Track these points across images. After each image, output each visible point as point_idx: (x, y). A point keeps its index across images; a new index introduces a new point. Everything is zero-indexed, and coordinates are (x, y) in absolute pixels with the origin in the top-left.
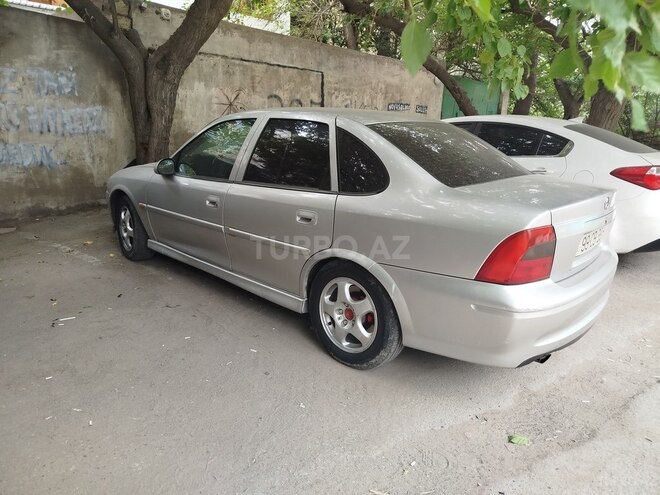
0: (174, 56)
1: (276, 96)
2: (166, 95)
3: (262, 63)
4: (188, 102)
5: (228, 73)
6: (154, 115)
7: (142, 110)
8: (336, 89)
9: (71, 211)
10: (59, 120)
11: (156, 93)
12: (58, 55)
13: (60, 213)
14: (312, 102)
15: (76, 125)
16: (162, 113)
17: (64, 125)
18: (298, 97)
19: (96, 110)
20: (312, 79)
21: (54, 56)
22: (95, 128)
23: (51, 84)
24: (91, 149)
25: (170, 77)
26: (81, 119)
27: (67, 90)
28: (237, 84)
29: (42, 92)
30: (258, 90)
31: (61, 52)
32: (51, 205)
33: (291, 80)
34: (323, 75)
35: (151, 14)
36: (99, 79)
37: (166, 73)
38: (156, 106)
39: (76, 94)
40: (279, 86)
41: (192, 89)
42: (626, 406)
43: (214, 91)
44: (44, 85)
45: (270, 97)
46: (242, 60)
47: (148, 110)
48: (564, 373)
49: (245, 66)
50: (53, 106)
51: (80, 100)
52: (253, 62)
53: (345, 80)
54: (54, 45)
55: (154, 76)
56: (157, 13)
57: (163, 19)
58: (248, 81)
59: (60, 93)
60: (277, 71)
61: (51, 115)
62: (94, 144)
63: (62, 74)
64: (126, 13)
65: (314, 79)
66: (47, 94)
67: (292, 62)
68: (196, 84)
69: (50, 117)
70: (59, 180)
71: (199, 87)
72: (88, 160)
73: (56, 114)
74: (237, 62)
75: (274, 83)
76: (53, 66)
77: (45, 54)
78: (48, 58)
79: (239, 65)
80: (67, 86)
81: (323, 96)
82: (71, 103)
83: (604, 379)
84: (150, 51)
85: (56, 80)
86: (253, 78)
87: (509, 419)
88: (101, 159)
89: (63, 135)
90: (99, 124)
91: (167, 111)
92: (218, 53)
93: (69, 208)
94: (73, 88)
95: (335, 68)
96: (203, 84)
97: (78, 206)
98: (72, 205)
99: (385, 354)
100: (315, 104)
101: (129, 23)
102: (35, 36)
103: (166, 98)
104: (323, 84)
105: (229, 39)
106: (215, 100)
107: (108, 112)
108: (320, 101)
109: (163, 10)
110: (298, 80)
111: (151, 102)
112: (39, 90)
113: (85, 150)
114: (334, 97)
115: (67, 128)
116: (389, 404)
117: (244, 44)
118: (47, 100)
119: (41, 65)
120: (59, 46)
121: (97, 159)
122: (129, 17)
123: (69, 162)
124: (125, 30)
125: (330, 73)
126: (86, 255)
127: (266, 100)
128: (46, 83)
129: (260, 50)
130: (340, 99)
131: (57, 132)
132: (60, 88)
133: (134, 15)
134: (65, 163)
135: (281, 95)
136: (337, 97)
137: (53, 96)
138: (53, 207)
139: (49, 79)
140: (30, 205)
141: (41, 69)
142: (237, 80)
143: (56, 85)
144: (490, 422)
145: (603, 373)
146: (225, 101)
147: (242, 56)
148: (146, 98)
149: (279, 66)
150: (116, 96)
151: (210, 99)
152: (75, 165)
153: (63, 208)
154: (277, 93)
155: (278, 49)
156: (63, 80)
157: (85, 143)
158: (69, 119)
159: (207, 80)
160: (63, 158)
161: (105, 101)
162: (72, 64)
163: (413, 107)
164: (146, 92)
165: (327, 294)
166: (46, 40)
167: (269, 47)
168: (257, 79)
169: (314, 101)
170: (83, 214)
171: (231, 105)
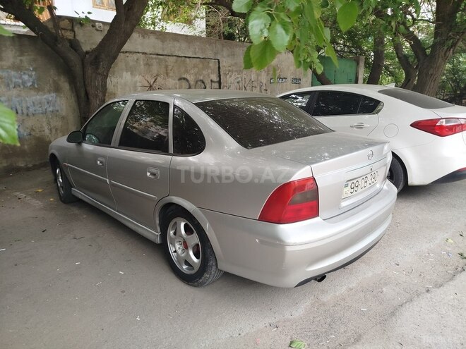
0: (103, 56)
1: (184, 79)
2: (98, 83)
3: (173, 56)
4: (119, 87)
5: (148, 65)
6: (91, 97)
7: (83, 94)
8: (229, 71)
9: (35, 167)
10: (24, 105)
11: (91, 81)
12: (21, 60)
13: (28, 169)
14: (212, 81)
15: (37, 108)
16: (97, 96)
17: (28, 108)
18: (201, 78)
19: (51, 96)
20: (211, 65)
21: (18, 61)
22: (51, 109)
23: (17, 80)
24: (49, 124)
25: (101, 70)
26: (40, 103)
27: (29, 84)
28: (155, 71)
29: (11, 86)
30: (170, 75)
31: (24, 58)
32: (21, 164)
33: (195, 66)
34: (219, 62)
35: (89, 27)
36: (52, 74)
37: (97, 68)
38: (91, 91)
39: (36, 86)
40: (186, 71)
41: (121, 77)
42: (393, 314)
43: (138, 78)
44: (12, 81)
45: (180, 79)
46: (157, 55)
47: (87, 94)
48: (353, 285)
49: (160, 59)
50: (19, 96)
51: (39, 90)
52: (166, 55)
53: (236, 63)
54: (18, 54)
55: (89, 71)
56: (93, 26)
57: (97, 30)
58: (163, 70)
59: (24, 86)
60: (184, 61)
61: (18, 101)
62: (51, 120)
63: (24, 73)
64: (70, 28)
65: (213, 64)
66: (14, 87)
67: (196, 54)
68: (124, 73)
69: (17, 104)
70: (26, 147)
71: (127, 76)
72: (47, 132)
73: (22, 101)
74: (154, 56)
75: (183, 70)
76: (18, 68)
77: (11, 60)
78: (14, 63)
79: (155, 58)
80: (29, 81)
81: (220, 76)
82: (33, 92)
83: (384, 289)
84: (87, 53)
85: (21, 78)
86: (166, 67)
87: (297, 326)
88: (56, 130)
89: (28, 115)
90: (54, 106)
91: (100, 95)
92: (140, 51)
93: (34, 166)
94: (33, 83)
95: (228, 56)
96: (129, 73)
97: (41, 163)
98: (37, 163)
99: (208, 276)
100: (215, 82)
101: (72, 34)
102: (4, 49)
103: (98, 85)
104: (219, 68)
105: (147, 41)
106: (139, 84)
107: (60, 97)
108: (218, 79)
109: (97, 24)
110: (201, 66)
111: (88, 89)
112: (8, 85)
113: (45, 124)
114: (228, 76)
115: (31, 110)
116: (205, 315)
117: (159, 44)
118: (15, 92)
119: (9, 68)
120: (22, 54)
121: (54, 131)
122: (73, 30)
123: (33, 133)
124: (70, 40)
125: (224, 59)
126: (34, 200)
127: (177, 82)
128: (14, 80)
129: (170, 47)
130: (233, 77)
131: (23, 113)
132: (24, 83)
133: (76, 29)
134: (30, 135)
135: (188, 78)
136: (230, 76)
137: (18, 88)
138: (23, 165)
139: (16, 78)
140: (5, 165)
141: (10, 71)
142: (155, 69)
143: (20, 81)
144: (280, 329)
145: (385, 284)
146: (147, 84)
147: (157, 52)
148: (85, 85)
149: (186, 57)
150: (66, 86)
151: (136, 83)
152: (37, 135)
153: (30, 165)
154: (185, 76)
155: (184, 45)
156: (26, 77)
157: (44, 120)
158: (32, 104)
159: (132, 70)
160: (28, 131)
161: (57, 89)
162: (32, 66)
163: (289, 79)
164: (84, 82)
165: (172, 230)
166: (12, 51)
167: (177, 45)
168: (170, 68)
169: (213, 80)
170: (44, 169)
171: (151, 86)
